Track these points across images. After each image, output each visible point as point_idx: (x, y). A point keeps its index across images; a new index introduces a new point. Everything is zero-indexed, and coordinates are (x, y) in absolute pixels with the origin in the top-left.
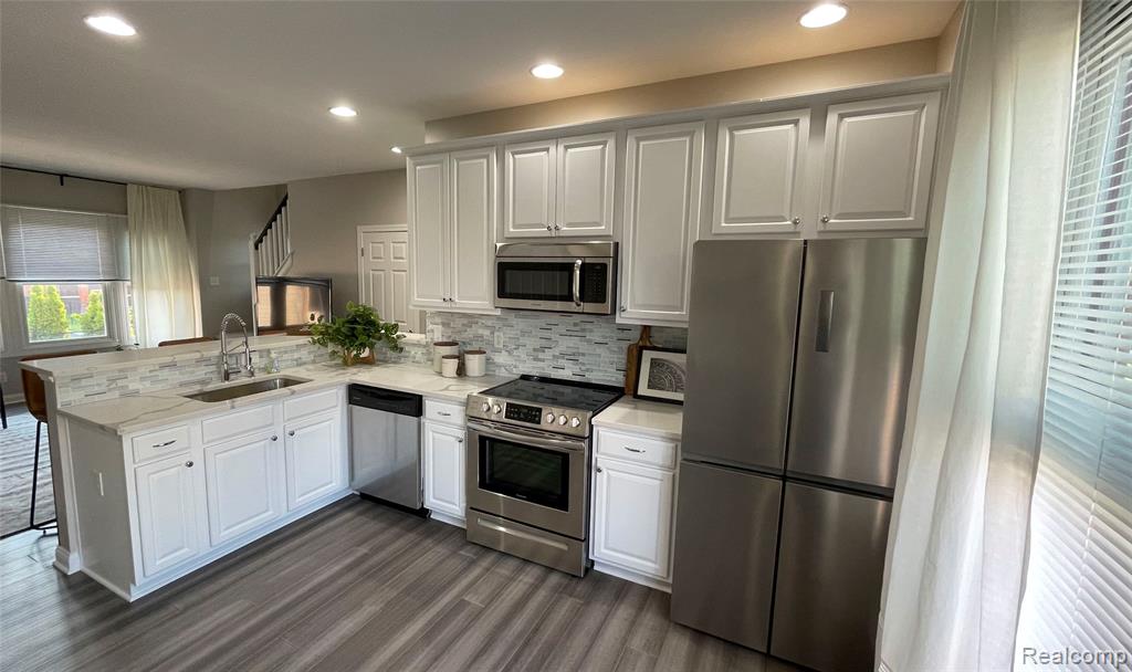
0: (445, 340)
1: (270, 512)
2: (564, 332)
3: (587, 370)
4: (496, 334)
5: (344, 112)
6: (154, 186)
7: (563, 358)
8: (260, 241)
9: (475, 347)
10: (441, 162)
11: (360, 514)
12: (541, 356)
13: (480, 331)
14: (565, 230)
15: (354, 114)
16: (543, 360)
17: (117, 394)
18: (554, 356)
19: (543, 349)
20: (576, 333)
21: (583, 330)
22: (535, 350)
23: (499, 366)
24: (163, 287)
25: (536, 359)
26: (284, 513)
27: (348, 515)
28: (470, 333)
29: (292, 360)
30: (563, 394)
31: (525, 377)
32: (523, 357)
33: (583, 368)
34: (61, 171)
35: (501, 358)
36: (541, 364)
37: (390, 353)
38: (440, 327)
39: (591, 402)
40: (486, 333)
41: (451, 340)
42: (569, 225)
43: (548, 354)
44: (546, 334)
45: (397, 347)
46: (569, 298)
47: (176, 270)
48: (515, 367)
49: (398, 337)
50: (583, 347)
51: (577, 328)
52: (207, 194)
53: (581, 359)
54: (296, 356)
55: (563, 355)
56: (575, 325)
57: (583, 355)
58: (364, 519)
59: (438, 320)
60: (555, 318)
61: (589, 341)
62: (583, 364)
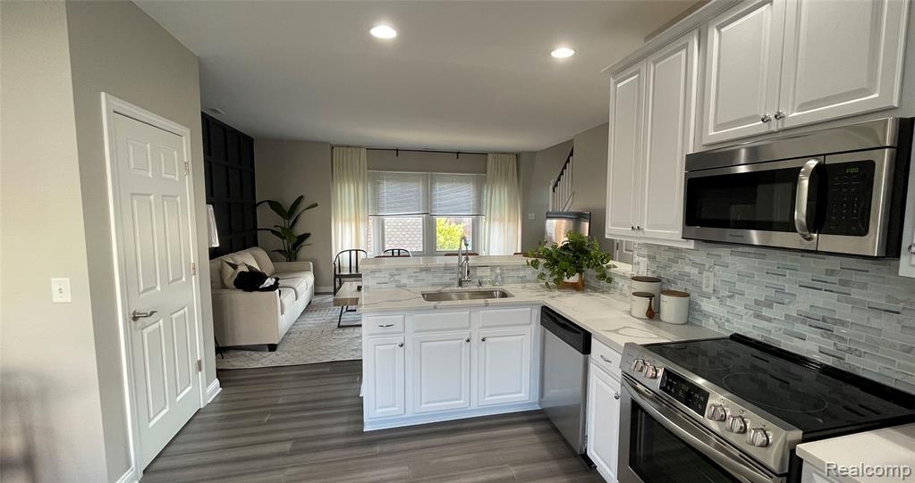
0: (650, 275)
1: (462, 402)
2: (808, 281)
3: (850, 351)
4: (705, 274)
5: (563, 53)
6: (504, 153)
7: (804, 322)
8: (556, 185)
9: (679, 288)
10: (638, 72)
11: (536, 432)
12: (765, 312)
13: (687, 269)
14: (794, 116)
15: (572, 52)
16: (769, 320)
17: (394, 284)
18: (787, 316)
19: (769, 304)
20: (828, 286)
21: (844, 283)
22: (757, 302)
23: (706, 315)
24: (501, 220)
25: (758, 316)
26: (474, 406)
27: (528, 428)
28: (674, 270)
29: (518, 277)
30: (799, 379)
31: (737, 338)
32: (740, 309)
33: (843, 345)
34: (456, 149)
35: (707, 306)
36: (764, 324)
37: (603, 283)
38: (645, 259)
39: (855, 407)
40: (694, 271)
41: (655, 276)
42: (803, 107)
43: (777, 312)
44: (775, 281)
45: (605, 277)
46: (789, 226)
47: (510, 208)
48: (728, 321)
49: (608, 267)
50: (845, 312)
51: (835, 279)
52: (532, 154)
53: (837, 329)
54: (522, 274)
55: (805, 318)
56: (831, 272)
57: (843, 323)
58: (536, 439)
59: (644, 252)
60: (790, 259)
61: (856, 304)
62: (842, 339)
